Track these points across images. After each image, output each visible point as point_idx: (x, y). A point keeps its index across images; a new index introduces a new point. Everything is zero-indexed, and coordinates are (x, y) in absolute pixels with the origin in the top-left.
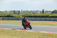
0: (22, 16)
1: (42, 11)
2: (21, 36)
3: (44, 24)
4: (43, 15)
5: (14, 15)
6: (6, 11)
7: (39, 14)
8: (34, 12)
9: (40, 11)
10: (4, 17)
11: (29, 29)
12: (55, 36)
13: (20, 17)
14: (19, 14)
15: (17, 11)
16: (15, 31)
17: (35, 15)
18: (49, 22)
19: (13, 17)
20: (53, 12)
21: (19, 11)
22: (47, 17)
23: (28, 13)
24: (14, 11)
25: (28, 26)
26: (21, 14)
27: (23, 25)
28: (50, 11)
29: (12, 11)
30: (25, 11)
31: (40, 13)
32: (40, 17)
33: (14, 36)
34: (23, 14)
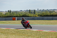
0: (38, 15)
5: (30, 15)
6: (21, 11)
7: (56, 13)
10: (19, 17)
13: (36, 16)
15: (33, 10)
17: (52, 14)
19: (28, 16)
24: (30, 10)
29: (27, 10)
30: (41, 10)
33: (30, 37)
34: (39, 13)
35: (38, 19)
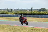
0: (14, 13)
1: (31, 9)
2: (13, 30)
3: (32, 20)
4: (32, 12)
5: (7, 13)
7: (28, 12)
8: (24, 10)
9: (29, 9)
11: (26, 24)
12: (42, 30)
14: (11, 12)
15: (10, 9)
16: (8, 26)
17: (25, 12)
18: (37, 18)
20: (40, 10)
21: (12, 9)
22: (35, 14)
23: (19, 11)
24: (7, 9)
25: (25, 22)
26: (13, 12)
27: (20, 21)
28: (38, 10)
29: (5, 9)
30: (16, 9)
31: (30, 11)
32: (29, 14)
34: (15, 12)
35: (14, 16)
